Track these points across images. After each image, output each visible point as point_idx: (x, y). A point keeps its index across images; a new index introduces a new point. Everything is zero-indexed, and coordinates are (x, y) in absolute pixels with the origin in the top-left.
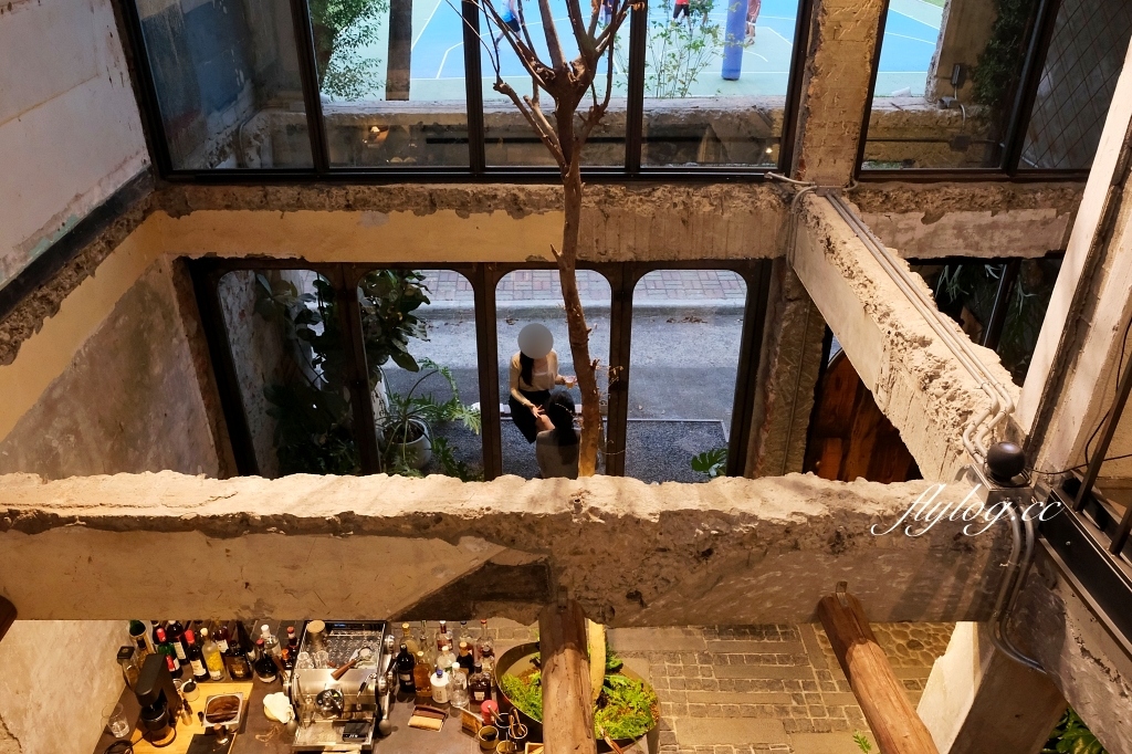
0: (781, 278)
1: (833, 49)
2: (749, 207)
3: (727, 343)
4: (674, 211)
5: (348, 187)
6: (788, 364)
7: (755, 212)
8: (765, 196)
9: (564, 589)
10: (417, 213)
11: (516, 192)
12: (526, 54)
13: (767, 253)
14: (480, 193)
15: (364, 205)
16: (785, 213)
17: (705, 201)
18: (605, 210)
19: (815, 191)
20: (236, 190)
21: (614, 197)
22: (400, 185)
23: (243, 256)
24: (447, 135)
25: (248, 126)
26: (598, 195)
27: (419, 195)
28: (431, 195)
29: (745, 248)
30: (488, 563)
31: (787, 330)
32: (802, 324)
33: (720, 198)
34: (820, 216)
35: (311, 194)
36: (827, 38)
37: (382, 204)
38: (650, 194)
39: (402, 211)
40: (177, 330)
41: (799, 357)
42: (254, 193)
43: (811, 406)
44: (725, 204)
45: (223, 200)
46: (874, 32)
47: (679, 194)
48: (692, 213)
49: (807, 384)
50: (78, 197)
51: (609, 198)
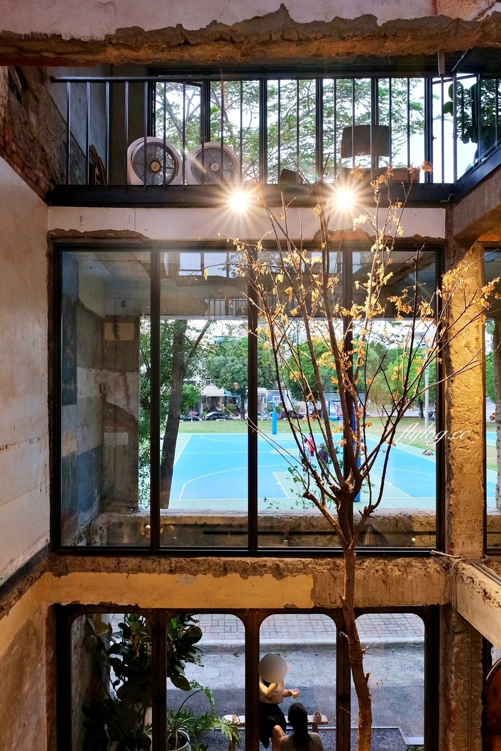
0: (447, 618)
1: (461, 478)
2: (423, 572)
3: (387, 668)
4: (377, 575)
5: (171, 559)
6: (461, 679)
7: (428, 575)
8: (432, 565)
10: (215, 576)
11: (278, 562)
13: (438, 602)
14: (256, 563)
15: (181, 570)
16: (446, 575)
17: (396, 568)
18: (334, 574)
19: (464, 561)
20: (100, 559)
21: (339, 566)
22: (204, 558)
23: (97, 604)
24: (216, 529)
25: (96, 522)
26: (329, 565)
27: (217, 564)
28: (224, 564)
29: (424, 598)
31: (457, 654)
32: (467, 650)
33: (405, 567)
34: (472, 576)
35: (148, 563)
36: (456, 472)
37: (192, 570)
38: (361, 564)
39: (205, 574)
40: (42, 657)
41: (468, 673)
42: (111, 562)
43: (481, 710)
44: (408, 570)
45: (91, 565)
46: (482, 469)
47: (380, 564)
48: (388, 576)
49: (476, 694)
50: (12, 561)
51: (336, 567)
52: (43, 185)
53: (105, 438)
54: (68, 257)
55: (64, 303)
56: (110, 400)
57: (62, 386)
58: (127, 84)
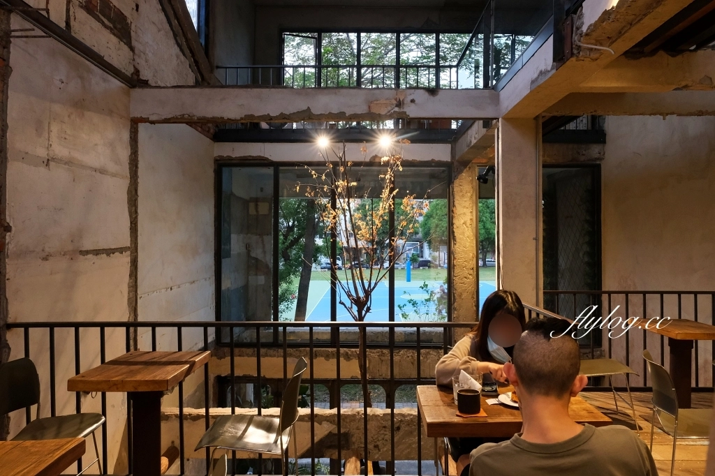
1: (460, 301)
4: (408, 359)
5: (285, 349)
9: (354, 443)
11: (348, 352)
12: (349, 295)
14: (334, 352)
15: (290, 356)
18: (382, 358)
20: (244, 349)
21: (385, 354)
22: (304, 349)
23: (242, 375)
25: (243, 334)
26: (378, 353)
28: (315, 352)
30: (330, 432)
33: (425, 354)
35: (271, 352)
36: (458, 298)
37: (297, 355)
38: (398, 353)
42: (250, 351)
44: (428, 356)
45: (238, 353)
46: (475, 296)
47: (409, 353)
48: (415, 360)
50: (196, 344)
51: (383, 354)
52: (212, 131)
53: (250, 280)
54: (225, 170)
55: (223, 196)
56: (253, 255)
57: (223, 247)
58: (260, 70)
